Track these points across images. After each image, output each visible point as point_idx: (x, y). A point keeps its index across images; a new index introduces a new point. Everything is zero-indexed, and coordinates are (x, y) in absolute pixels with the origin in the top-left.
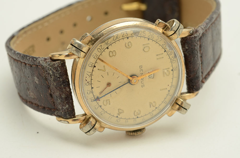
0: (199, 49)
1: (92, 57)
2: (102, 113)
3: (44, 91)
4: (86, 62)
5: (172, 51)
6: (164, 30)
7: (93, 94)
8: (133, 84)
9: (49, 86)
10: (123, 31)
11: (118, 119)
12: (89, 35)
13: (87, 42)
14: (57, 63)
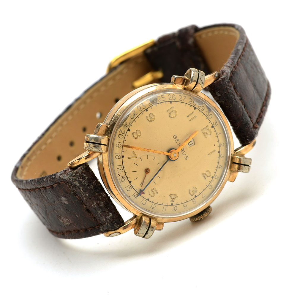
0: (234, 91)
1: (115, 148)
2: (153, 206)
3: (78, 209)
4: (112, 155)
5: (204, 105)
6: (184, 86)
7: (133, 188)
8: (174, 159)
9: (81, 201)
10: (138, 105)
11: (174, 206)
12: (103, 124)
13: (104, 133)
14: (80, 170)
